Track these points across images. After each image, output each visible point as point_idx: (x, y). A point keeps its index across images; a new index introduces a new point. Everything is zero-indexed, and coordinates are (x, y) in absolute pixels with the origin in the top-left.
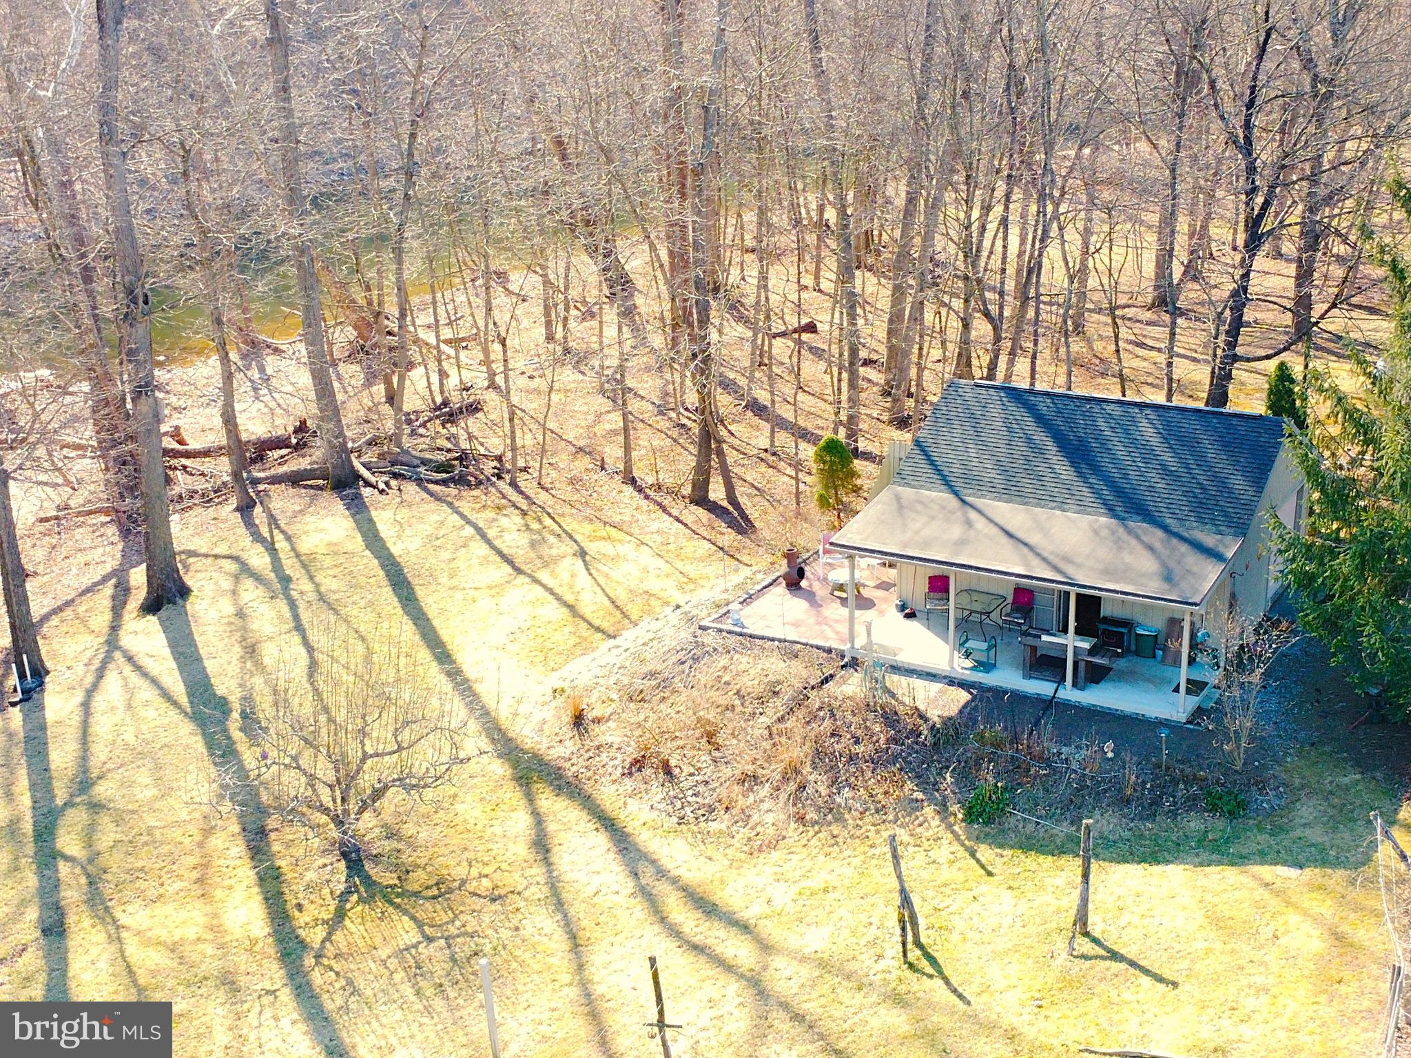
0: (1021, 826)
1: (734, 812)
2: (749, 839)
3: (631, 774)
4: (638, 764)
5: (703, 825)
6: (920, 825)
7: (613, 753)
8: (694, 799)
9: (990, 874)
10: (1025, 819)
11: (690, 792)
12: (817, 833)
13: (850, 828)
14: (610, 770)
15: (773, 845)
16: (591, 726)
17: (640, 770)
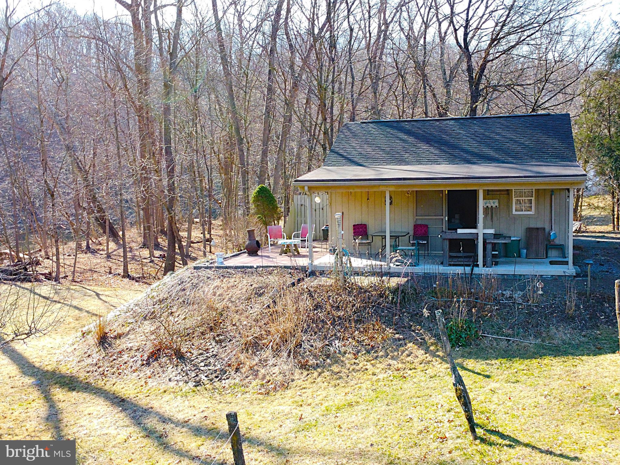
0: (495, 344)
1: (243, 370)
2: (262, 385)
3: (148, 364)
4: (155, 355)
5: (217, 384)
6: (409, 356)
7: (133, 353)
8: (206, 368)
9: (488, 377)
10: (496, 339)
11: (202, 364)
12: (320, 374)
13: (348, 366)
14: (131, 364)
15: (285, 386)
16: (113, 341)
17: (156, 359)
